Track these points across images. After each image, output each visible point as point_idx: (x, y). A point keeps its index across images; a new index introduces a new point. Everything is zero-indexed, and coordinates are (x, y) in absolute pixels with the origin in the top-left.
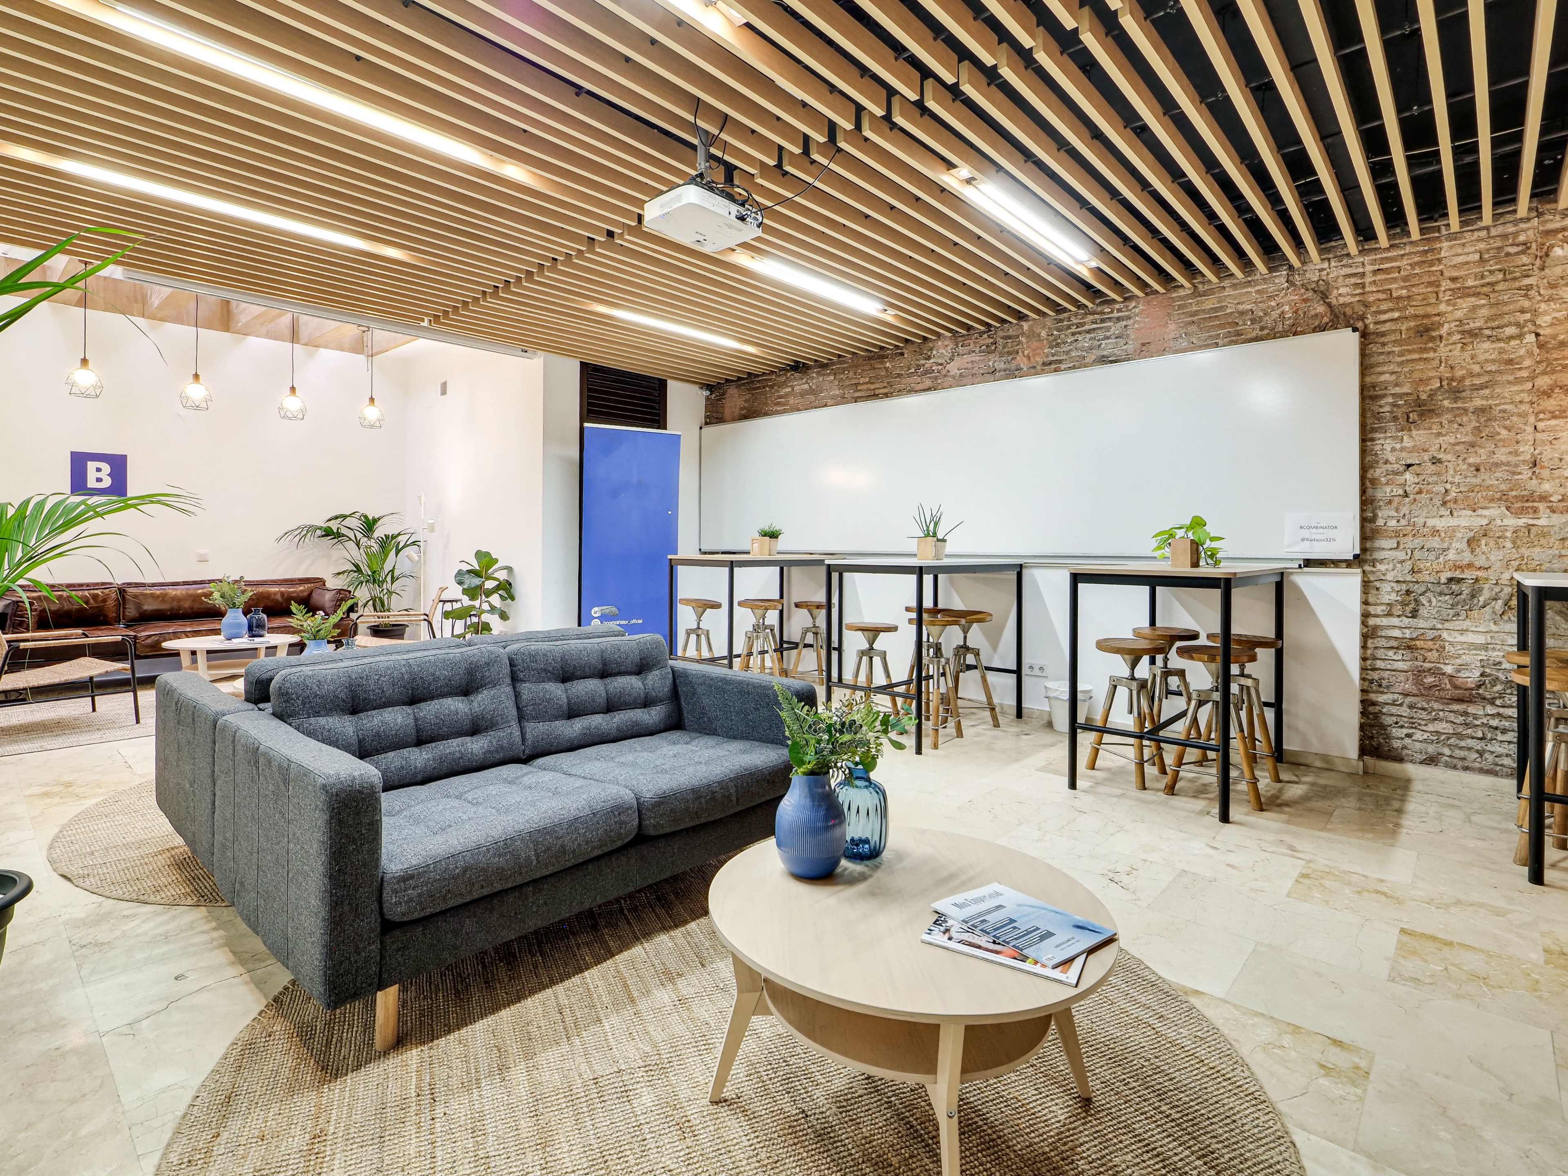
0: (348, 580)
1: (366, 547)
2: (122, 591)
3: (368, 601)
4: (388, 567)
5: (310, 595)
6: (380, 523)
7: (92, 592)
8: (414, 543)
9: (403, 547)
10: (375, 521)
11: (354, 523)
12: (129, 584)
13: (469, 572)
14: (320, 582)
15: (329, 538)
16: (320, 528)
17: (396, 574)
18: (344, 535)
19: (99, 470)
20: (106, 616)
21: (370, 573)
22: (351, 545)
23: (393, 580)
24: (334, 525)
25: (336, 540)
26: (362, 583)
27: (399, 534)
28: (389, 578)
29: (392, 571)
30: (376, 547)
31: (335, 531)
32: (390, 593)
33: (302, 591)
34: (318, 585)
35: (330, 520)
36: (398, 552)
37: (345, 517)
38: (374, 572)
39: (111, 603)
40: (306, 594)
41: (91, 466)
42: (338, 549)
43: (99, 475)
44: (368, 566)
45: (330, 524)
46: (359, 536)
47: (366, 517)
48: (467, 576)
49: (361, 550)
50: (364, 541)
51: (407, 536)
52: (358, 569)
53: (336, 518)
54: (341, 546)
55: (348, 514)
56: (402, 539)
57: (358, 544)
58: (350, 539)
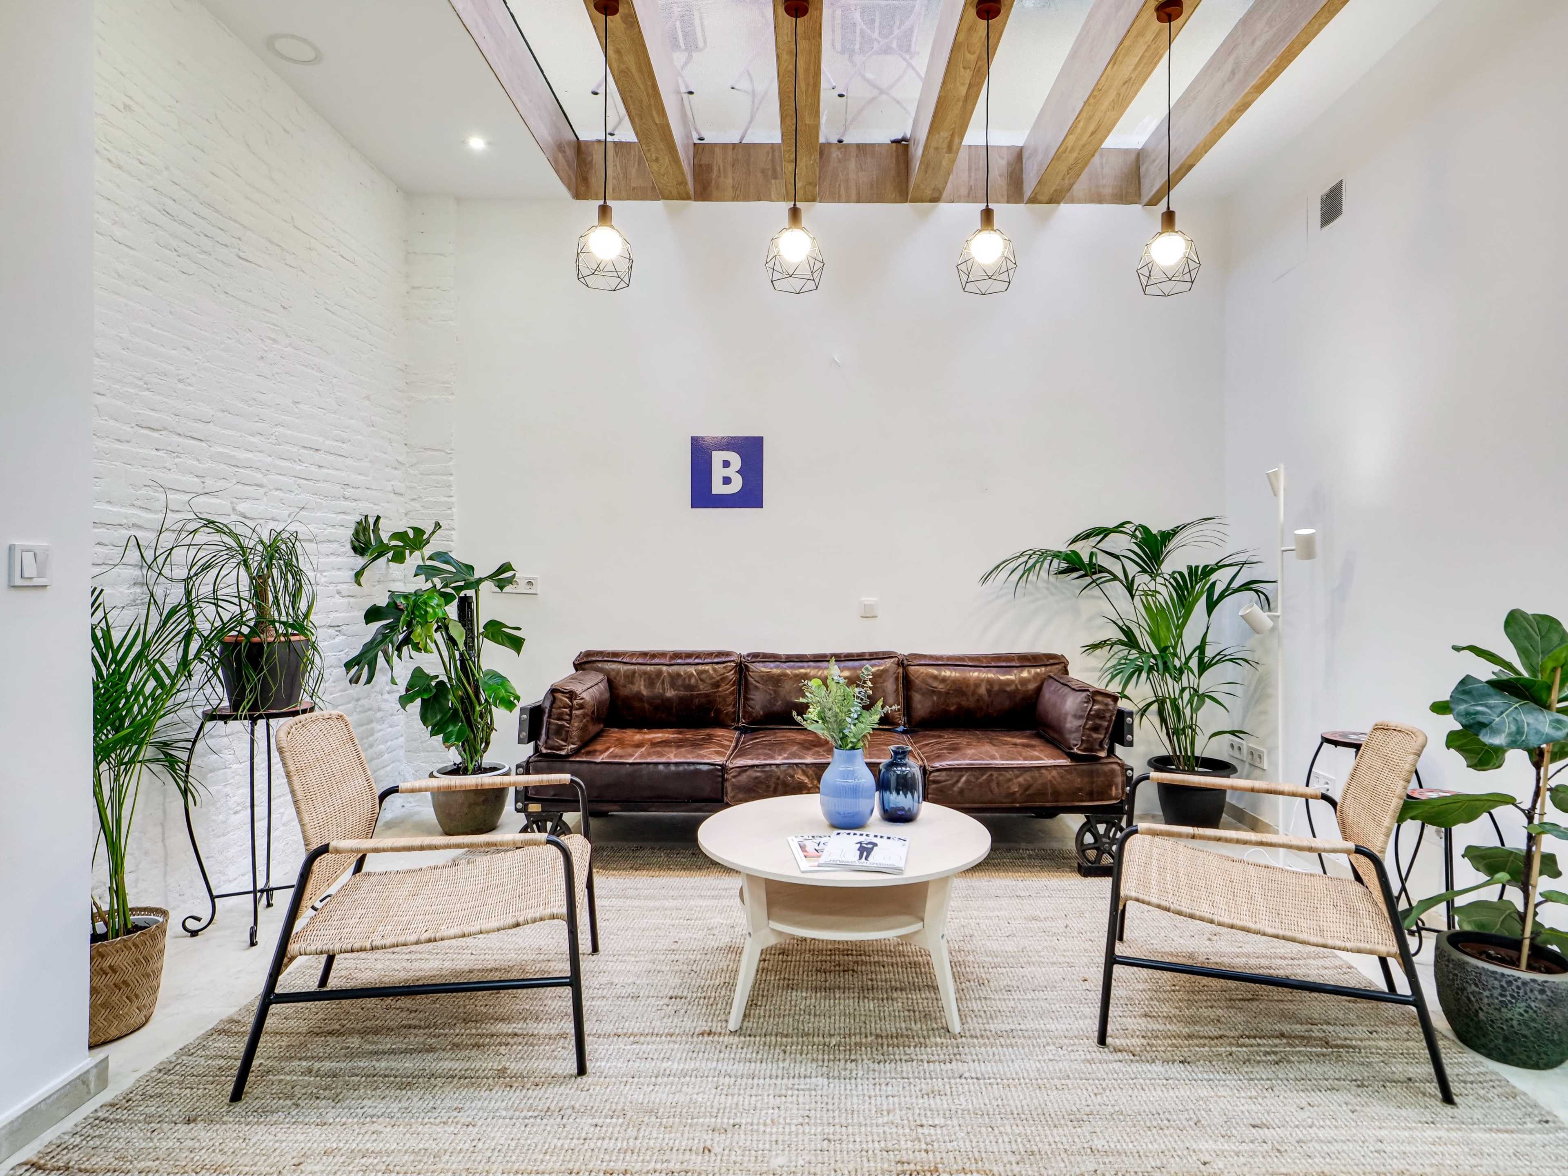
0: (1114, 661)
1: (1146, 594)
2: (742, 668)
3: (1149, 705)
4: (1190, 638)
5: (1039, 689)
6: (1171, 545)
7: (700, 667)
8: (1247, 586)
9: (1222, 596)
10: (1168, 536)
11: (1121, 543)
12: (756, 657)
13: (1499, 686)
14: (1058, 663)
15: (1075, 575)
16: (1057, 555)
17: (1210, 652)
18: (1102, 570)
19: (726, 464)
20: (718, 712)
21: (1155, 652)
22: (1117, 589)
23: (1203, 667)
24: (1084, 549)
25: (1088, 580)
26: (1140, 670)
27: (1219, 566)
28: (1194, 663)
29: (1201, 648)
30: (1165, 594)
31: (1086, 560)
32: (1200, 697)
33: (1024, 682)
34: (1054, 670)
35: (1074, 541)
36: (1211, 606)
37: (1104, 532)
38: (1163, 650)
39: (726, 689)
40: (1032, 686)
41: (718, 457)
42: (1093, 597)
43: (728, 472)
44: (1152, 635)
45: (1077, 547)
46: (1133, 569)
47: (1146, 530)
48: (1496, 701)
49: (1137, 598)
50: (1142, 581)
51: (1229, 572)
52: (1131, 641)
53: (1087, 536)
54: (1096, 591)
55: (1111, 526)
56: (1221, 578)
57: (1130, 587)
58: (1115, 578)
